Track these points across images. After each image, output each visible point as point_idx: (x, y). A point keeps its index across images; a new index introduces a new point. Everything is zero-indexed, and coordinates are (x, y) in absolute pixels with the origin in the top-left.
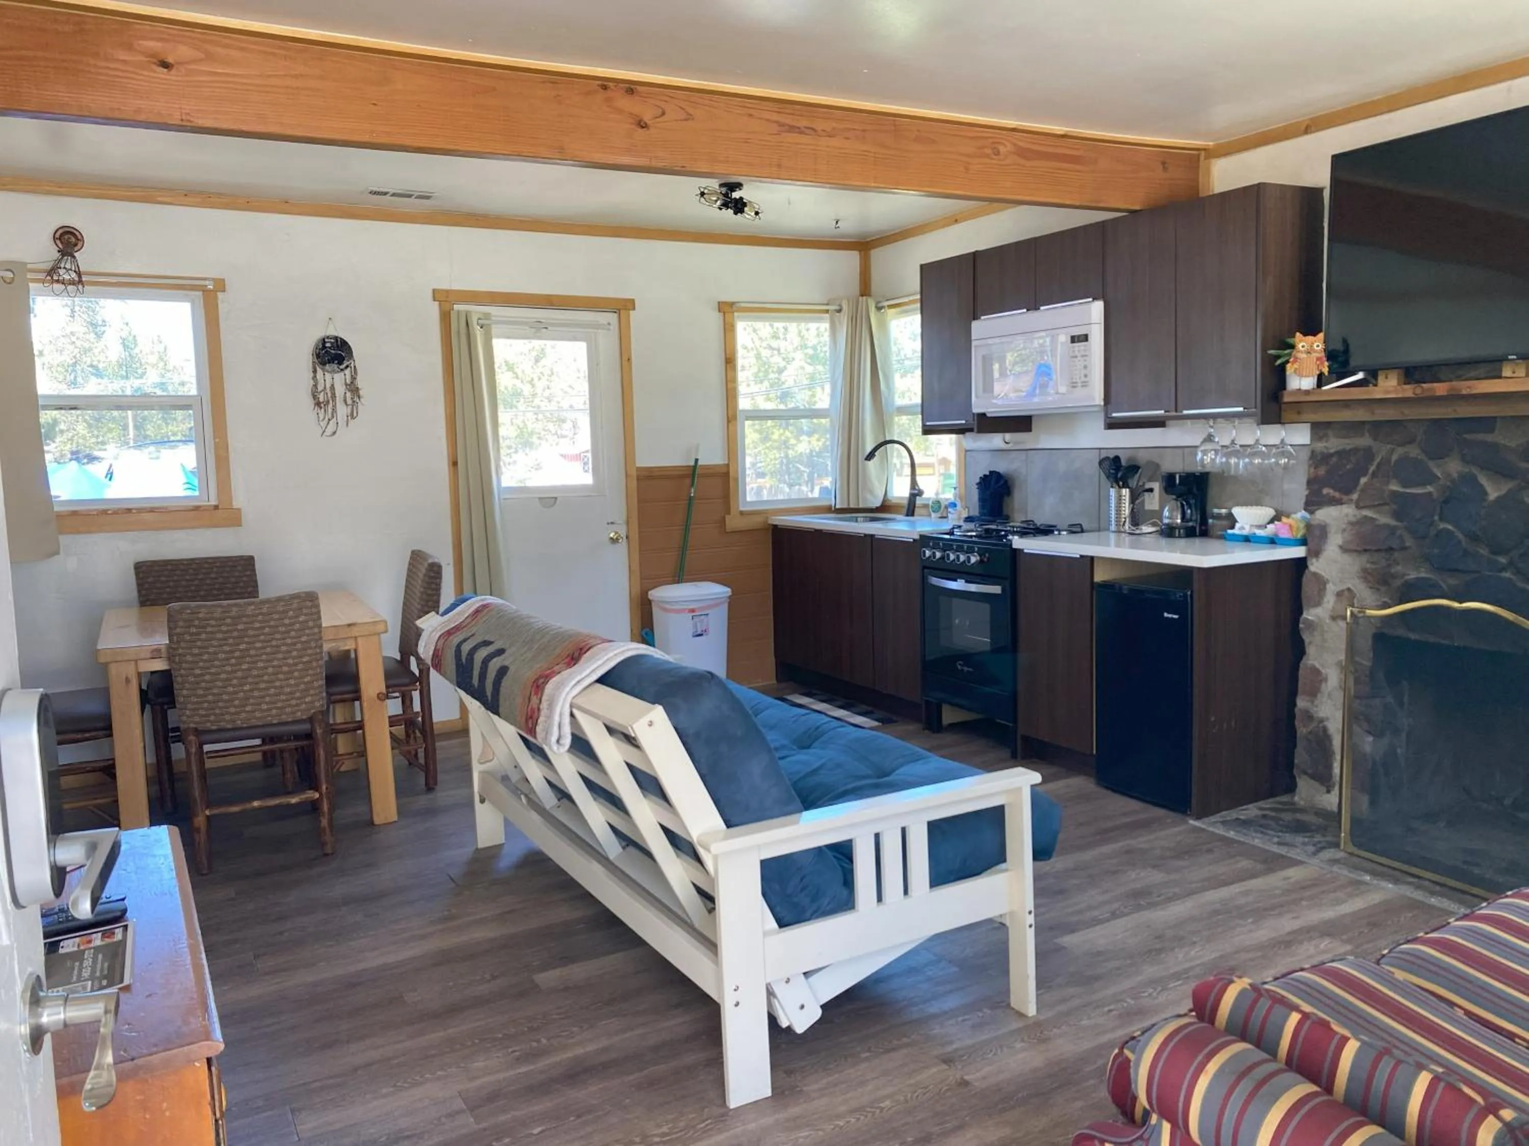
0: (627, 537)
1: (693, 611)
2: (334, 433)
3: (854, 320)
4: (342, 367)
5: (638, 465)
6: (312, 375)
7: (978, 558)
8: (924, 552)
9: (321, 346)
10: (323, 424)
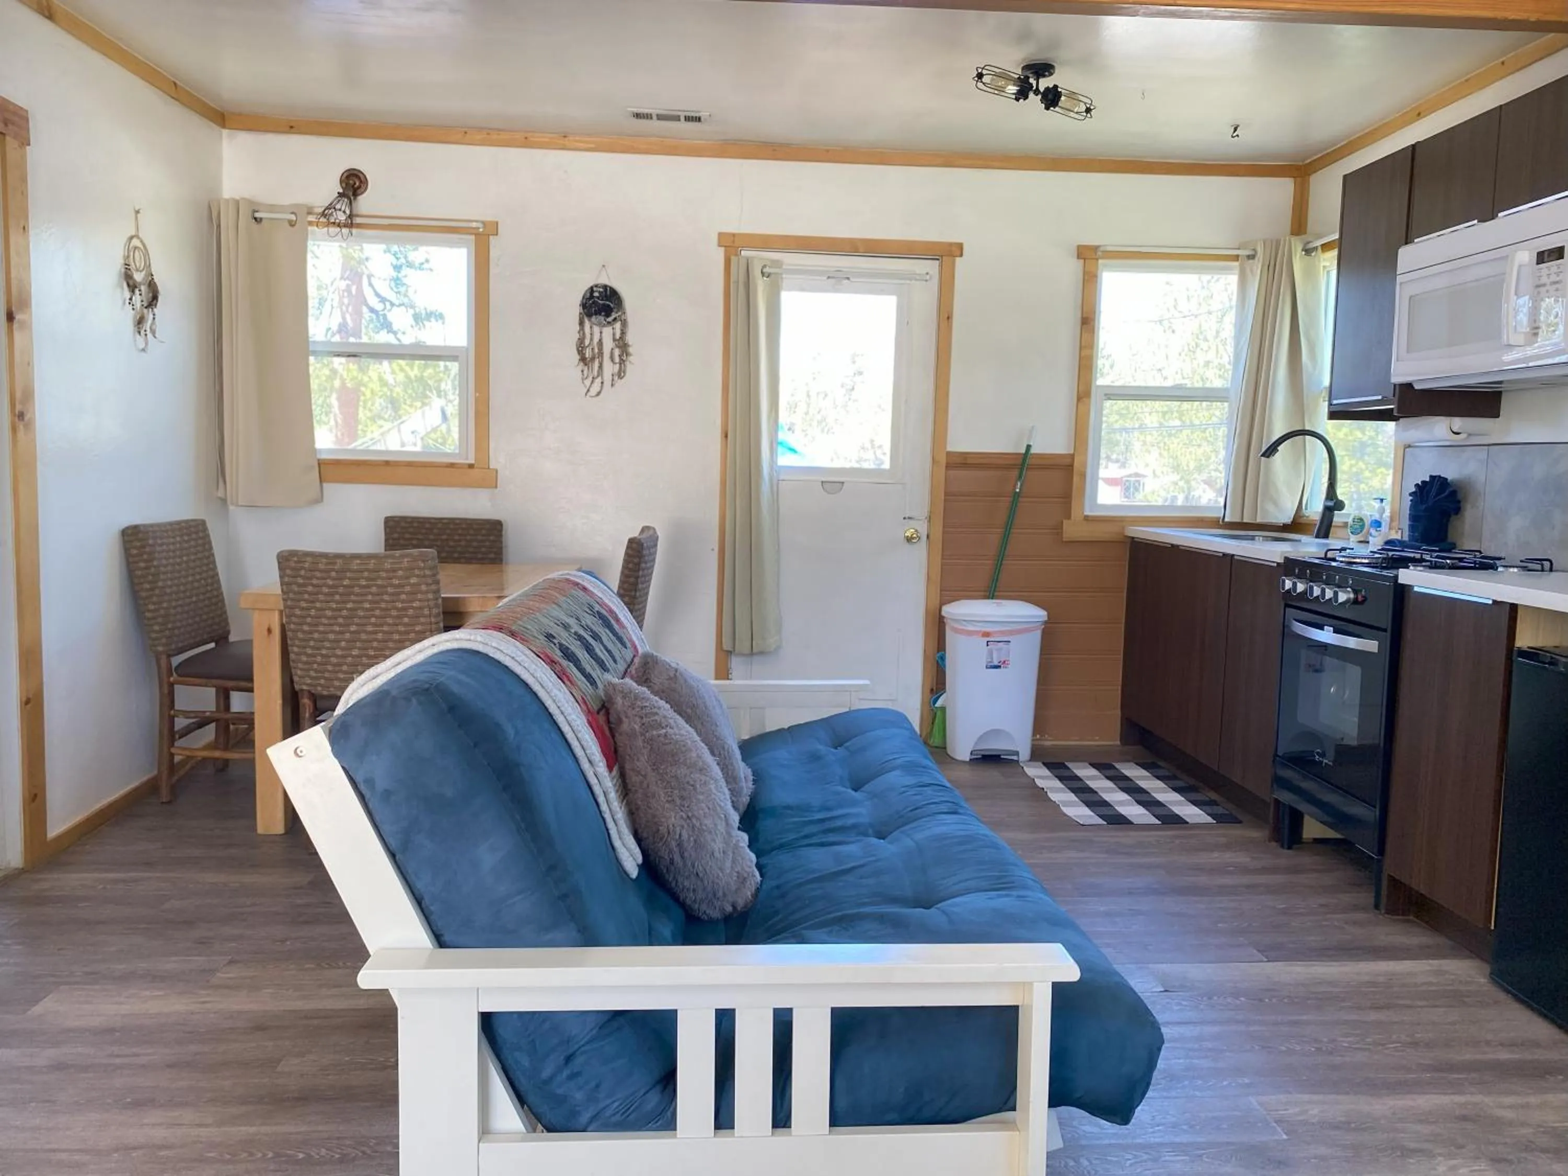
0: (928, 537)
1: (986, 634)
2: (598, 394)
3: (1271, 268)
4: (610, 319)
5: (949, 449)
6: (578, 328)
7: (1352, 596)
8: (1284, 581)
9: (588, 295)
10: (588, 382)
